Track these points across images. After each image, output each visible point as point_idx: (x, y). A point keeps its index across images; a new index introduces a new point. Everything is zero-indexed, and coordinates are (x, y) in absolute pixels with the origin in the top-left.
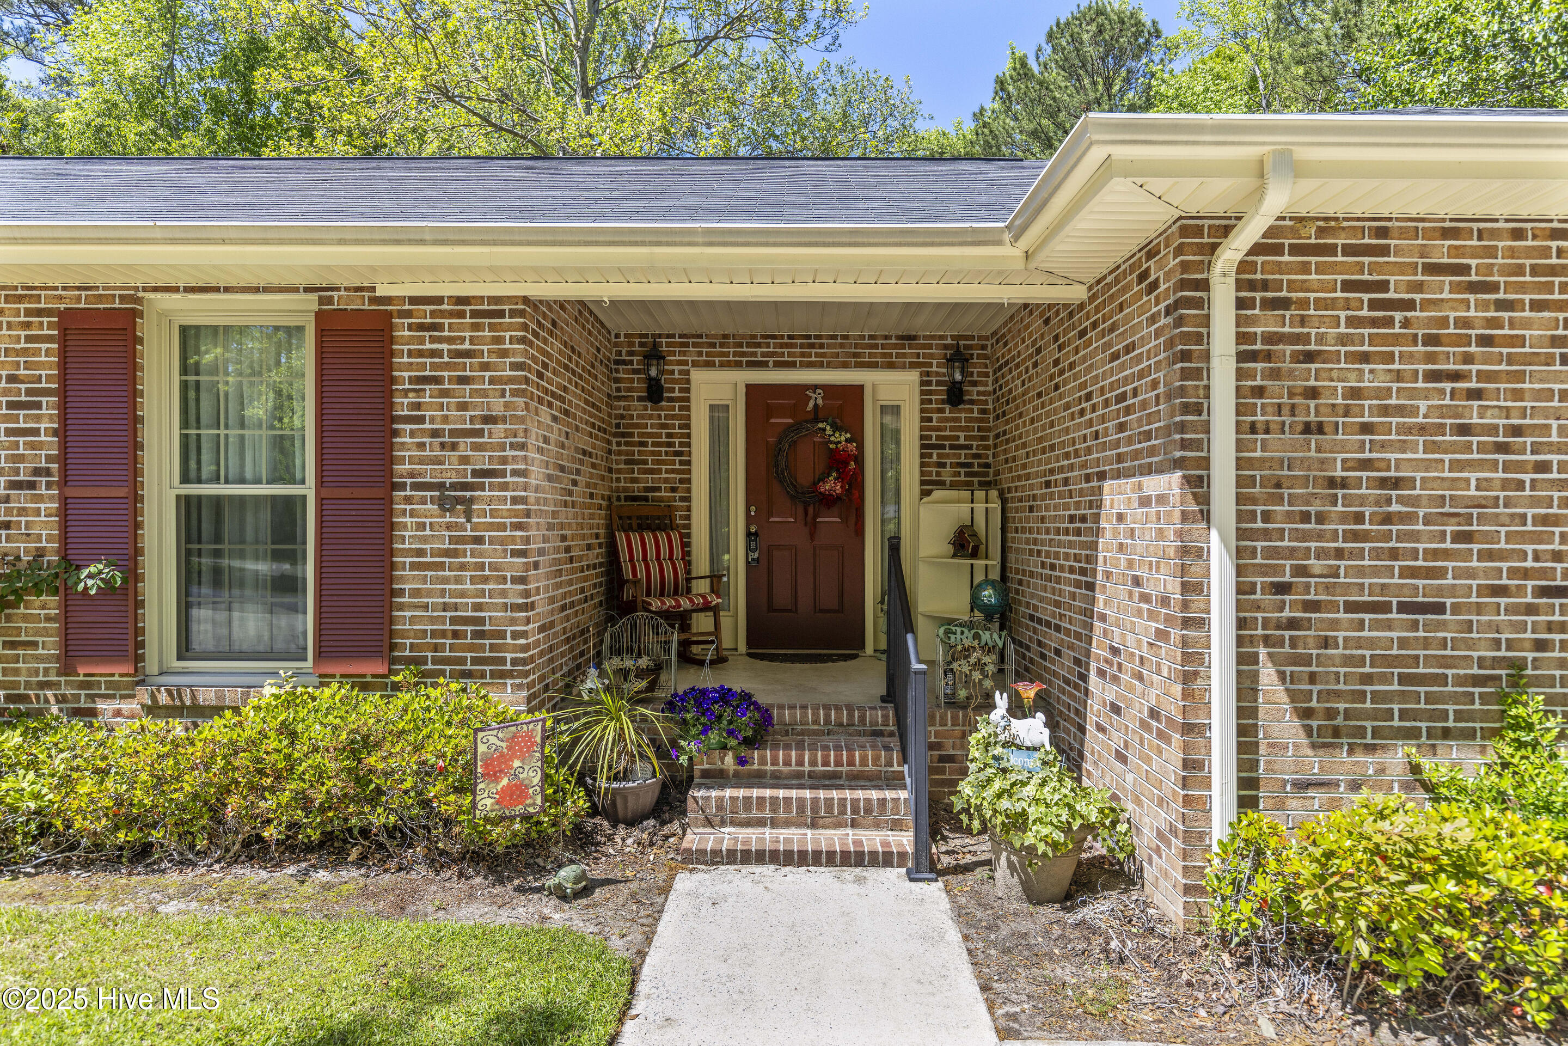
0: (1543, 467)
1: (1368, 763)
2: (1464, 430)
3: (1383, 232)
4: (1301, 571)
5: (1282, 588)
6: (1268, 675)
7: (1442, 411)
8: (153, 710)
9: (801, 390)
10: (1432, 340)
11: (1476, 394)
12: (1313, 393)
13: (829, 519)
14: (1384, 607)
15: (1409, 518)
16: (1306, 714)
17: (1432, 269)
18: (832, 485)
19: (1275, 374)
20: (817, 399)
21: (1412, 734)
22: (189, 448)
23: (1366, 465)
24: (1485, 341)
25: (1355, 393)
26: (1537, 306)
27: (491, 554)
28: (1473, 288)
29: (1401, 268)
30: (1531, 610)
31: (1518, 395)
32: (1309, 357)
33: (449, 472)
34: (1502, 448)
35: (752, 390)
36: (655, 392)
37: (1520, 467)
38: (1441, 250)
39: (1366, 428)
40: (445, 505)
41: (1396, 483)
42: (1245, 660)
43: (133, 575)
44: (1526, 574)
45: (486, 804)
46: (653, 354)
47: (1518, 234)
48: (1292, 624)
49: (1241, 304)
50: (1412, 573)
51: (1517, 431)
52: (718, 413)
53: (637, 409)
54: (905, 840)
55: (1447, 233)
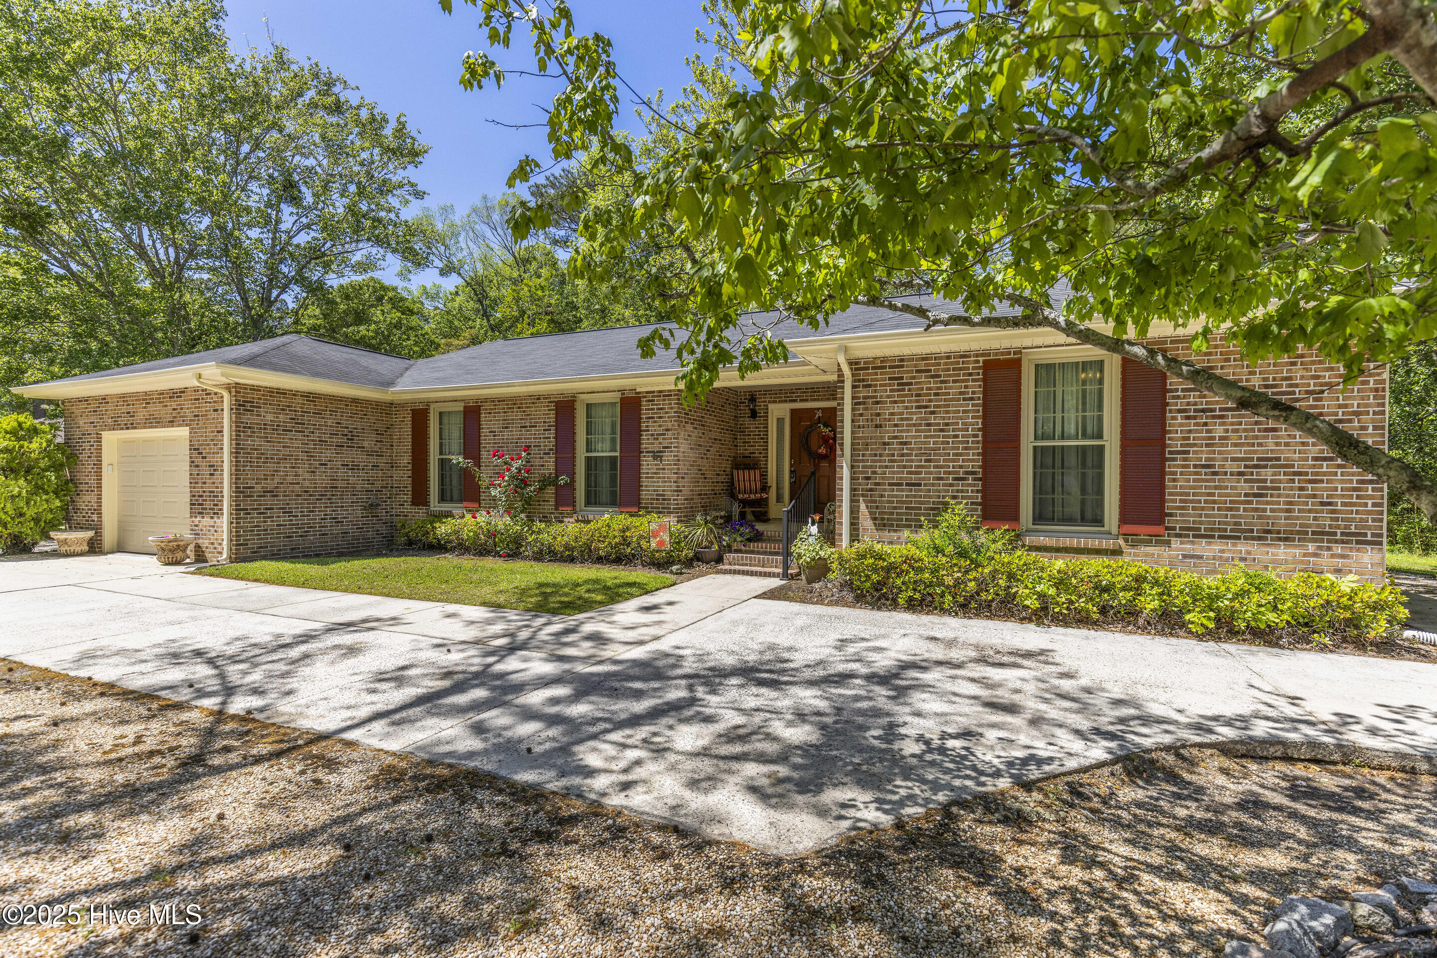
0: (956, 436)
1: (895, 535)
2: (929, 425)
3: (902, 360)
4: (874, 473)
5: (868, 478)
6: (863, 506)
7: (921, 419)
8: (577, 521)
9: (812, 411)
10: (918, 395)
11: (933, 413)
12: (878, 415)
13: (824, 464)
14: (901, 484)
15: (910, 455)
16: (874, 519)
17: (918, 371)
18: (822, 450)
19: (866, 409)
20: (819, 414)
21: (909, 526)
22: (588, 442)
23: (895, 437)
24: (936, 394)
25: (892, 414)
26: (954, 381)
27: (667, 474)
28: (932, 377)
29: (908, 372)
30: (951, 485)
31: (947, 412)
32: (877, 403)
33: (656, 447)
34: (942, 430)
35: (793, 412)
36: (754, 414)
37: (948, 437)
38: (922, 365)
39: (896, 425)
40: (655, 458)
41: (906, 443)
42: (854, 501)
43: (573, 481)
44: (950, 473)
45: (653, 545)
46: (753, 399)
47: (948, 357)
48: (871, 490)
49: (854, 387)
50: (909, 473)
51: (947, 424)
52: (780, 421)
53: (747, 421)
54: (780, 570)
55: (923, 359)
